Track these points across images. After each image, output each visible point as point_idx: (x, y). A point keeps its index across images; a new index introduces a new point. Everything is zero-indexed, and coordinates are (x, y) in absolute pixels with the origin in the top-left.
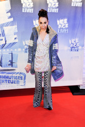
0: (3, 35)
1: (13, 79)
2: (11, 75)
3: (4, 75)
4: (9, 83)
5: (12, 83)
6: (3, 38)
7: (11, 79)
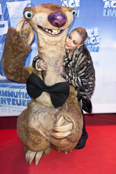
0: (6, 16)
1: (22, 98)
2: (18, 90)
3: (5, 89)
4: (13, 104)
5: (20, 105)
6: (6, 23)
7: (18, 98)
